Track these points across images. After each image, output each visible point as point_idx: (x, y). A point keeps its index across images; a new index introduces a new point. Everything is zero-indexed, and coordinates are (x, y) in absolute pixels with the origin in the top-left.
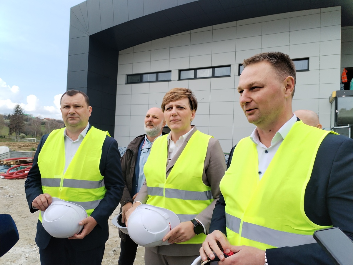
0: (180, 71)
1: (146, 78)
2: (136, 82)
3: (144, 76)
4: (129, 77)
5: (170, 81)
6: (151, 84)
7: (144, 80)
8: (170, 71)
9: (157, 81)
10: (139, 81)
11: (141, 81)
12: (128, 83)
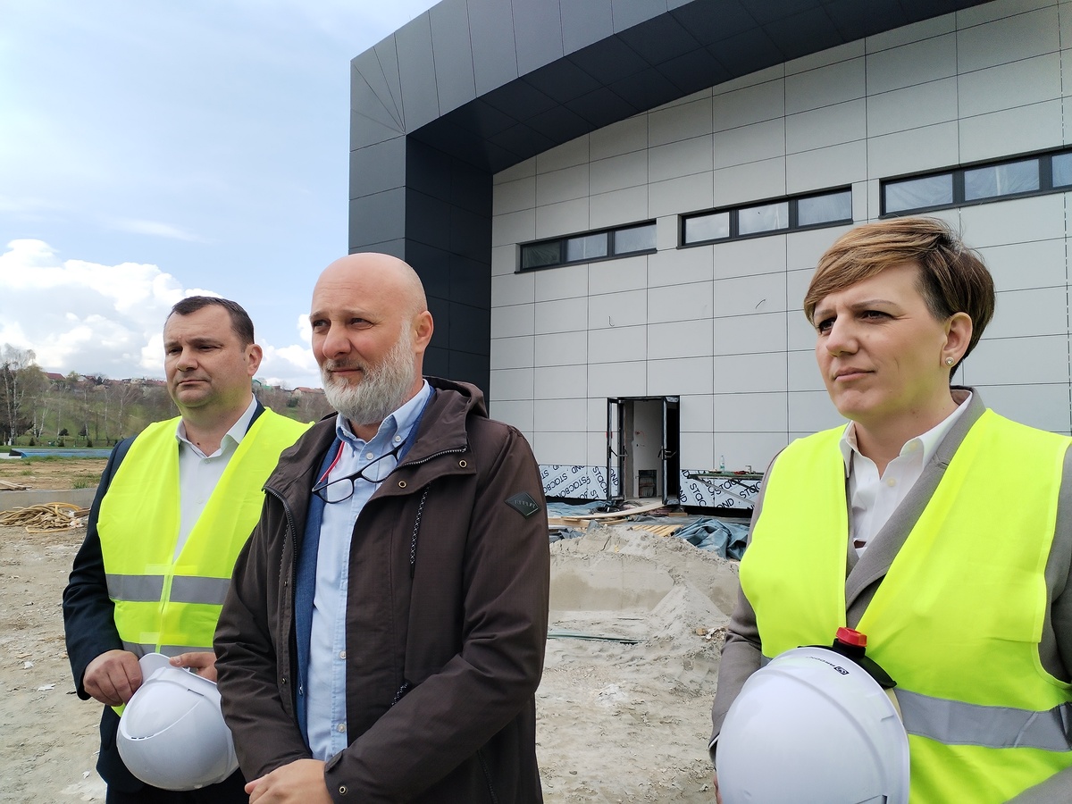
0: (683, 218)
1: (576, 249)
2: (549, 263)
3: (571, 242)
4: (526, 251)
5: (654, 251)
6: (593, 266)
7: (572, 256)
8: (653, 222)
9: (612, 255)
10: (558, 261)
11: (563, 261)
12: (522, 270)
